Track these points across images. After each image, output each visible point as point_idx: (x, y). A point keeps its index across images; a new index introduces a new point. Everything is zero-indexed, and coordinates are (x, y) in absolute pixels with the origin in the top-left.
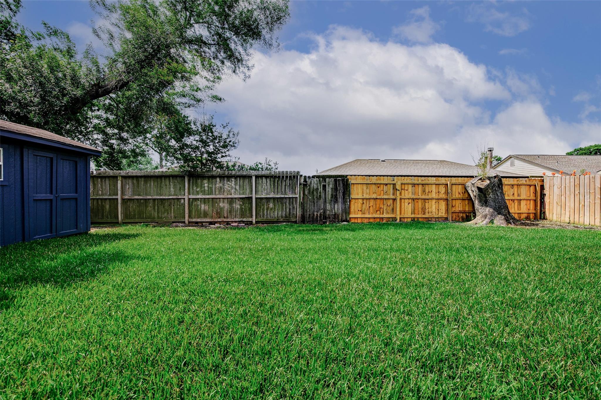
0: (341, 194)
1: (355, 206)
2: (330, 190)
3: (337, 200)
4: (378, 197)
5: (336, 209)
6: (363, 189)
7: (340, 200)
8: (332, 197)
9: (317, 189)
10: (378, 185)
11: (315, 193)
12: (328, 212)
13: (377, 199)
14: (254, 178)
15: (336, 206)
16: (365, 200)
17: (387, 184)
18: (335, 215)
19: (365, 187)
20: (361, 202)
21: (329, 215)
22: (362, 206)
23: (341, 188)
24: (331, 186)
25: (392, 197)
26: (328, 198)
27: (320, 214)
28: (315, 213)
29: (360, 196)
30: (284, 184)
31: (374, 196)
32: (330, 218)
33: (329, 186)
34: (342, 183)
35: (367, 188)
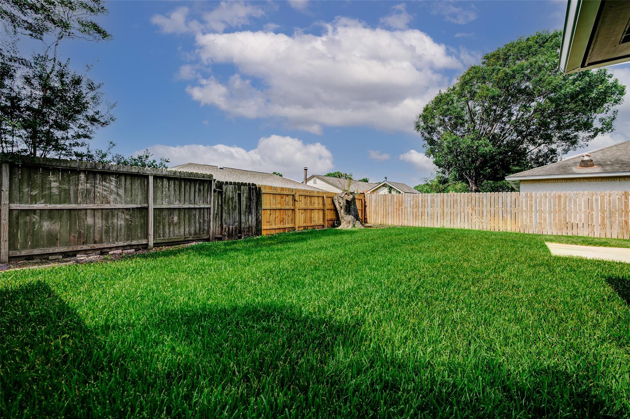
0: (255, 204)
1: (265, 217)
2: (245, 200)
3: (251, 211)
4: (282, 208)
5: (250, 221)
6: (270, 200)
7: (253, 211)
8: (246, 208)
9: (233, 198)
10: (282, 196)
11: (230, 202)
12: (243, 225)
13: (281, 209)
14: (151, 179)
15: (250, 217)
16: (272, 210)
17: (288, 195)
18: (249, 227)
19: (272, 196)
20: (269, 213)
21: (244, 228)
22: (270, 217)
23: (254, 198)
24: (245, 195)
25: (292, 207)
26: (243, 209)
27: (236, 228)
28: (231, 227)
29: (268, 207)
30: (193, 189)
31: (279, 207)
32: (244, 232)
33: (243, 195)
34: (256, 192)
35: (274, 198)
